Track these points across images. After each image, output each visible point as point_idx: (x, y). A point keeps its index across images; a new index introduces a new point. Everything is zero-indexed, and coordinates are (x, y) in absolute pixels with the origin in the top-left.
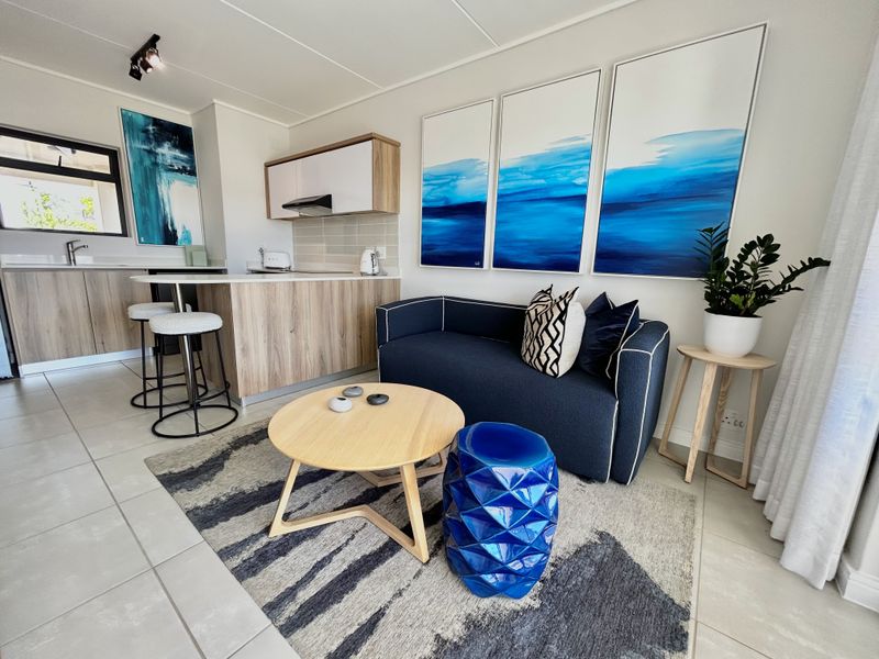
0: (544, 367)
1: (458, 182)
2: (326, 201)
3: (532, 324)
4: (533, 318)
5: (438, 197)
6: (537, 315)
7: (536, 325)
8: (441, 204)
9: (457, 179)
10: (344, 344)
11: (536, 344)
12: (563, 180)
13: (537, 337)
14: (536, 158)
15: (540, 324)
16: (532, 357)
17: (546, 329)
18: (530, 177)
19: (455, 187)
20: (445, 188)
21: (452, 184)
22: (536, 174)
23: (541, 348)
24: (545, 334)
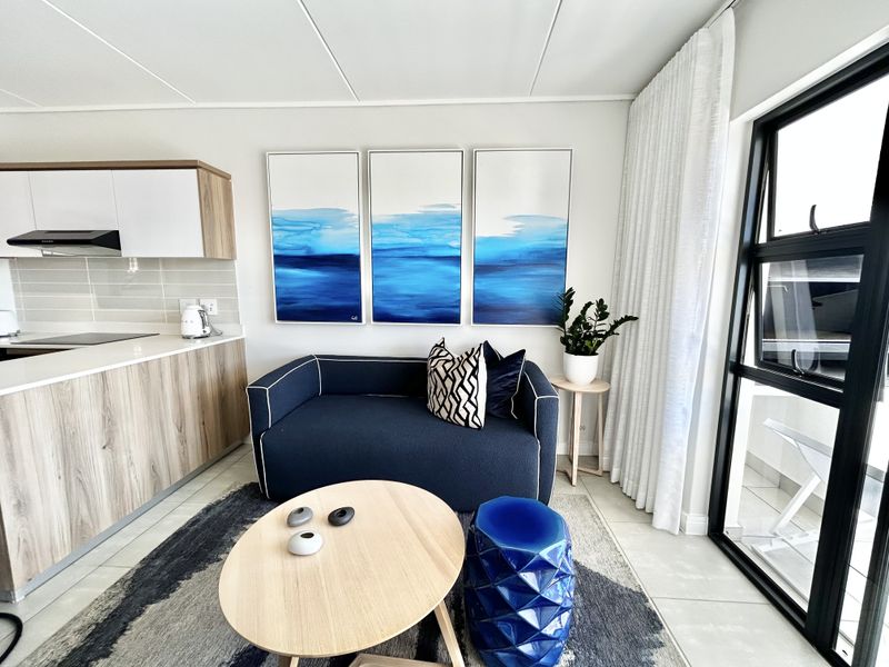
0: (466, 421)
1: (322, 231)
2: (111, 240)
3: (443, 381)
4: (443, 375)
5: (295, 244)
6: (447, 372)
7: (449, 383)
8: (302, 253)
9: (320, 228)
10: (183, 441)
11: (452, 400)
12: (438, 241)
13: (452, 393)
14: (411, 217)
15: (454, 381)
16: (449, 413)
17: (461, 385)
18: (406, 235)
19: (320, 235)
20: (304, 236)
21: (314, 232)
22: (412, 233)
23: (459, 403)
24: (461, 390)
